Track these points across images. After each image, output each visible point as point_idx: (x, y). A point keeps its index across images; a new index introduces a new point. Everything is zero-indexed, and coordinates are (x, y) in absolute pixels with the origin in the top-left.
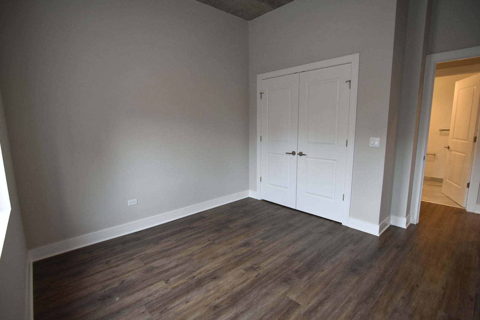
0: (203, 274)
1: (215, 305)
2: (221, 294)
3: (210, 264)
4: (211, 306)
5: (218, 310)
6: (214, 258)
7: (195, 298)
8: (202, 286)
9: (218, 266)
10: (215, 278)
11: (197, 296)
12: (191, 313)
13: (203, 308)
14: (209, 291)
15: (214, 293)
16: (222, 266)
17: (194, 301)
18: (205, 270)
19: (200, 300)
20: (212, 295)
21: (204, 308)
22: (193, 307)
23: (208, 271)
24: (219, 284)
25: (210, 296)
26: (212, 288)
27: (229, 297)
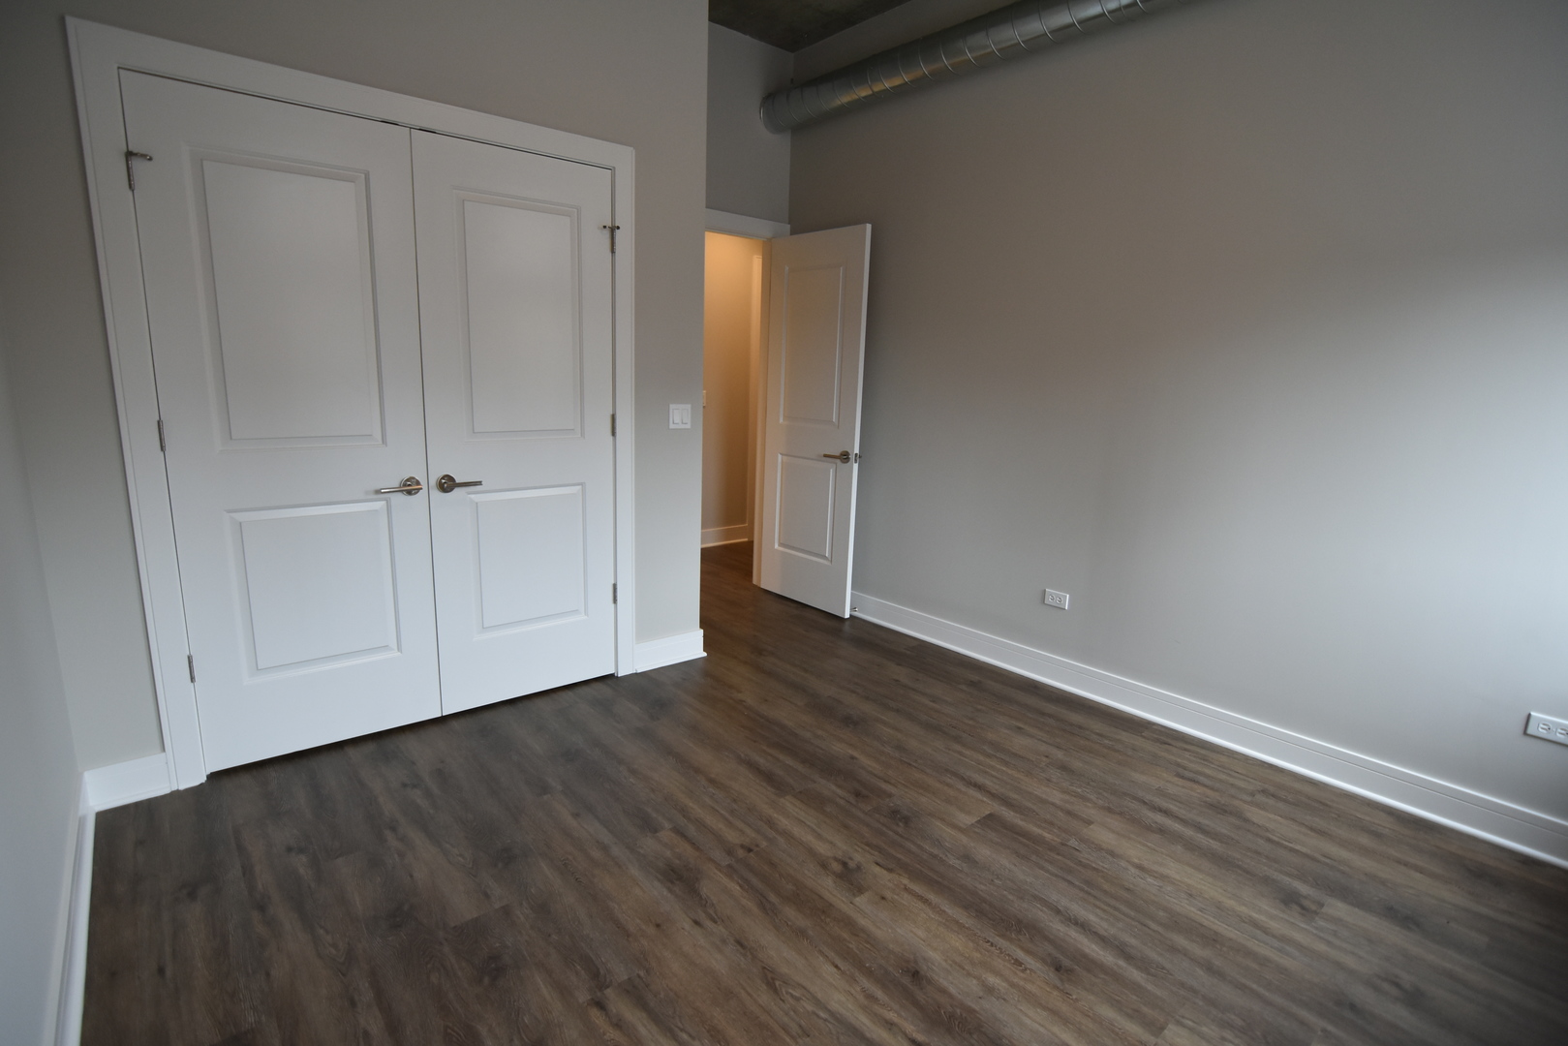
0: (892, 1016)
1: (1053, 969)
2: (999, 957)
3: (819, 995)
4: (1062, 980)
5: (1066, 962)
6: (772, 980)
7: (1042, 1030)
8: (972, 1011)
9: (836, 967)
10: (916, 975)
11: (1028, 1021)
12: (1113, 1031)
13: (1077, 1000)
14: (990, 990)
15: (997, 973)
16: (832, 954)
17: (1056, 1029)
18: (864, 1009)
19: (1045, 1013)
20: (1006, 980)
21: (1074, 997)
22: (1084, 1027)
23: (870, 997)
24: (946, 961)
25: (1012, 985)
26: (975, 981)
27: (1002, 936)
